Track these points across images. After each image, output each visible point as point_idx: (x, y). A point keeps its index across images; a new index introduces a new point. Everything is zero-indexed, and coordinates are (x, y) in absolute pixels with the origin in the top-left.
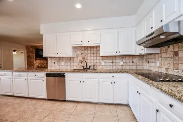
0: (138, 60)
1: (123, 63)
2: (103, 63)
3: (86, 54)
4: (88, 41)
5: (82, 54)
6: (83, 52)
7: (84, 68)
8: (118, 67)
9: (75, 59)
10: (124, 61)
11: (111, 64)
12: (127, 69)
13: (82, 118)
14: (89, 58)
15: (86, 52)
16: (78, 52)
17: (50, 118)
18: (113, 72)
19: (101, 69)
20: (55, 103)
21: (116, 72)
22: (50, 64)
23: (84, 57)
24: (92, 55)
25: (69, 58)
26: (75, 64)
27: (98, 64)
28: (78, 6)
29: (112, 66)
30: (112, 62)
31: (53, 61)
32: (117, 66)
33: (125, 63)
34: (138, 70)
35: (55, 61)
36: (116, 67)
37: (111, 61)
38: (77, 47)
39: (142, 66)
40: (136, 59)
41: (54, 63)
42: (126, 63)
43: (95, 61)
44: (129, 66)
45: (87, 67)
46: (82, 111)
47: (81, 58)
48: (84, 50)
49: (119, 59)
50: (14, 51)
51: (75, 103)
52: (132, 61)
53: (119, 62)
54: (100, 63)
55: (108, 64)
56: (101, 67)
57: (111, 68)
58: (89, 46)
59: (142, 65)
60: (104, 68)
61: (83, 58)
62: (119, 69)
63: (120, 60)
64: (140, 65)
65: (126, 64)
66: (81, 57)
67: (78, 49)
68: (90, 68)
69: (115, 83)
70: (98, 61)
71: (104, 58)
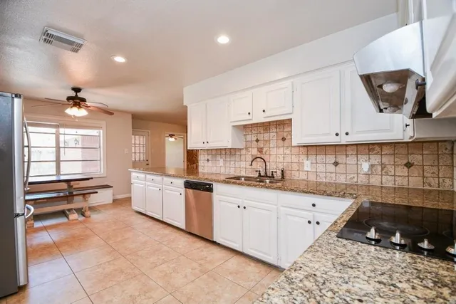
0: (430, 157)
1: (372, 166)
2: (307, 165)
3: (267, 141)
4: (264, 111)
5: (257, 141)
6: (260, 137)
7: (260, 174)
8: (355, 180)
9: (243, 152)
10: (375, 159)
11: (332, 168)
12: (384, 185)
13: (220, 287)
14: (274, 151)
15: (266, 136)
16: (249, 138)
17: (169, 267)
18: (314, 193)
19: (303, 180)
20: (194, 242)
21: (323, 194)
22: (202, 162)
23: (262, 148)
24: (281, 142)
25: (233, 152)
26: (243, 164)
27: (295, 166)
28: (223, 40)
29: (334, 174)
30: (333, 161)
31: (206, 157)
32: (352, 176)
33: (379, 168)
34: (430, 191)
35: (210, 157)
36: (348, 177)
37: (331, 159)
38: (248, 125)
39: (448, 182)
40: (423, 155)
41: (208, 160)
42: (383, 166)
43: (288, 159)
44: (395, 175)
45: (266, 173)
46: (230, 273)
47: (255, 152)
48: (262, 132)
49: (357, 154)
50: (171, 136)
51: (229, 252)
52: (405, 162)
53: (357, 164)
54: (300, 164)
55: (321, 168)
56: (303, 176)
57: (332, 179)
58: (273, 122)
59: (450, 176)
60: (312, 178)
61: (260, 150)
62: (357, 185)
63: (362, 158)
64: (439, 178)
65: (382, 169)
66: (256, 149)
67: (249, 130)
68: (272, 174)
69: (318, 223)
70: (295, 159)
71: (313, 151)
